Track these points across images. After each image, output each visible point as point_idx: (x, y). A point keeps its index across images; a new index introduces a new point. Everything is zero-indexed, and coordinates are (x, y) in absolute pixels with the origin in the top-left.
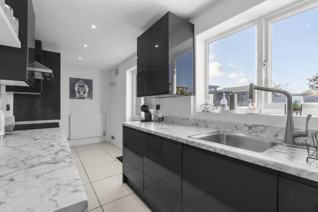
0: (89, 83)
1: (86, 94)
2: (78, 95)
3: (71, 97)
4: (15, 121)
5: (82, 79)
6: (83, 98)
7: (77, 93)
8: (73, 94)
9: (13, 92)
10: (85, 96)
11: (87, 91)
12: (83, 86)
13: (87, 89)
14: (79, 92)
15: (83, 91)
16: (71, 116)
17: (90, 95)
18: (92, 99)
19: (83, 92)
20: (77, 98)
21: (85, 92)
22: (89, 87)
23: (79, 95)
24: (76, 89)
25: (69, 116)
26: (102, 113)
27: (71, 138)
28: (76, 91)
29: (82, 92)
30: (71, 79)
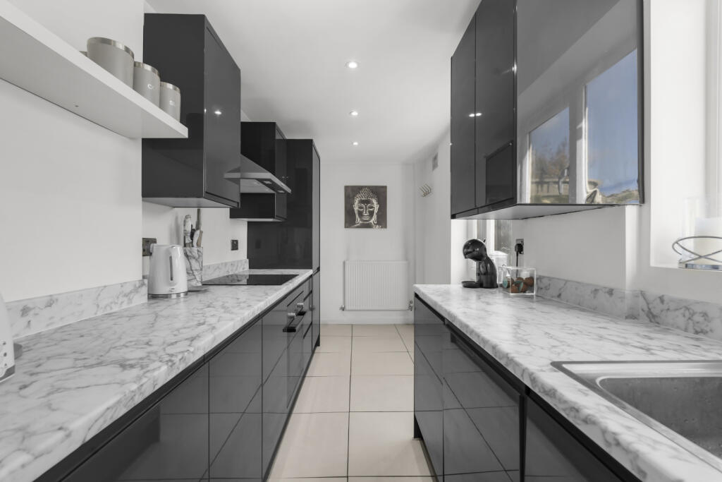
0: (380, 193)
1: (375, 216)
2: (359, 219)
3: (347, 225)
4: (250, 268)
5: (366, 187)
6: (369, 226)
7: (357, 216)
8: (350, 220)
9: (247, 220)
10: (371, 221)
11: (376, 211)
12: (367, 202)
13: (376, 207)
14: (361, 214)
15: (370, 212)
16: (347, 262)
18: (386, 227)
19: (368, 214)
20: (358, 227)
21: (371, 214)
22: (379, 203)
23: (361, 220)
24: (356, 208)
25: (344, 263)
26: (406, 259)
27: (347, 308)
28: (356, 212)
29: (366, 214)
30: (347, 188)
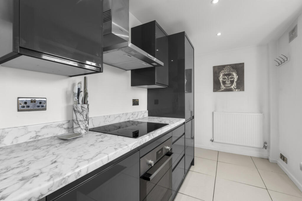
0: (239, 68)
1: (235, 84)
2: (223, 86)
3: (215, 90)
5: (228, 65)
6: (230, 90)
7: (222, 84)
8: (217, 86)
10: (232, 87)
11: (235, 80)
12: (229, 75)
14: (224, 83)
15: (231, 81)
16: (215, 113)
17: (240, 85)
18: (243, 90)
19: (229, 82)
20: (222, 91)
21: (232, 82)
22: (238, 74)
23: (225, 87)
24: (221, 79)
25: (213, 113)
26: (261, 112)
27: (215, 140)
28: (221, 82)
29: (228, 83)
30: (214, 67)
